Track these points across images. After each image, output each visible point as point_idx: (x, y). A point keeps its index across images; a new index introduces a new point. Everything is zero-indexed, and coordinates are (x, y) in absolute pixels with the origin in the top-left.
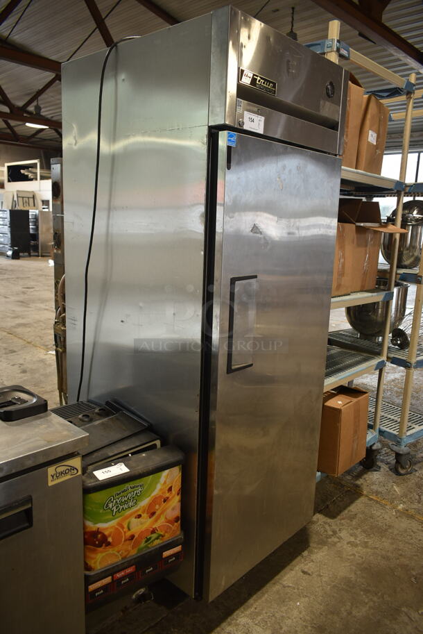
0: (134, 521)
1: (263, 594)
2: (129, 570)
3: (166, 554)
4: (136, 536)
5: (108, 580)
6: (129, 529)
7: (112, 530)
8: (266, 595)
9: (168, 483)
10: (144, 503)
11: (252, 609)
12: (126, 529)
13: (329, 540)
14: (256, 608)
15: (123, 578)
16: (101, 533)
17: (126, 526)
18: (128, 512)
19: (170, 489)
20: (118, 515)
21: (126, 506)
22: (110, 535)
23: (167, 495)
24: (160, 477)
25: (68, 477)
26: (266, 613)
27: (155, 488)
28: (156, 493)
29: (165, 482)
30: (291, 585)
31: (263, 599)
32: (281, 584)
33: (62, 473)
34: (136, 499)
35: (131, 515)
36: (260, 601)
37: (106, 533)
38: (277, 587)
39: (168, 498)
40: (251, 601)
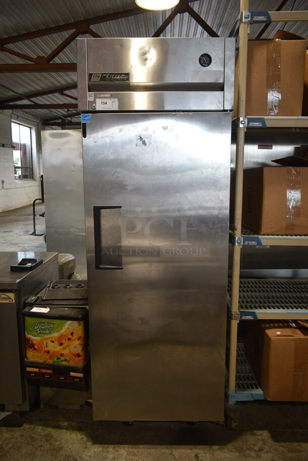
0: (50, 343)
1: (153, 448)
2: (49, 371)
3: (72, 374)
4: (51, 353)
5: (36, 370)
6: (47, 347)
7: (37, 342)
8: (154, 450)
9: (70, 329)
10: (55, 335)
11: (135, 451)
12: (45, 345)
13: (248, 452)
14: (138, 451)
15: (46, 374)
16: (31, 341)
17: (45, 344)
18: (46, 336)
19: (72, 334)
20: (40, 335)
21: (44, 332)
22: (36, 345)
23: (70, 337)
24: (65, 323)
25: (7, 301)
26: (139, 458)
27: (62, 329)
28: (62, 332)
29: (68, 328)
30: (176, 456)
31: (149, 451)
32: (172, 451)
33: (4, 298)
34: (51, 331)
35: (48, 339)
36: (145, 450)
37: (34, 342)
38: (167, 451)
39: (71, 339)
40: (142, 446)
